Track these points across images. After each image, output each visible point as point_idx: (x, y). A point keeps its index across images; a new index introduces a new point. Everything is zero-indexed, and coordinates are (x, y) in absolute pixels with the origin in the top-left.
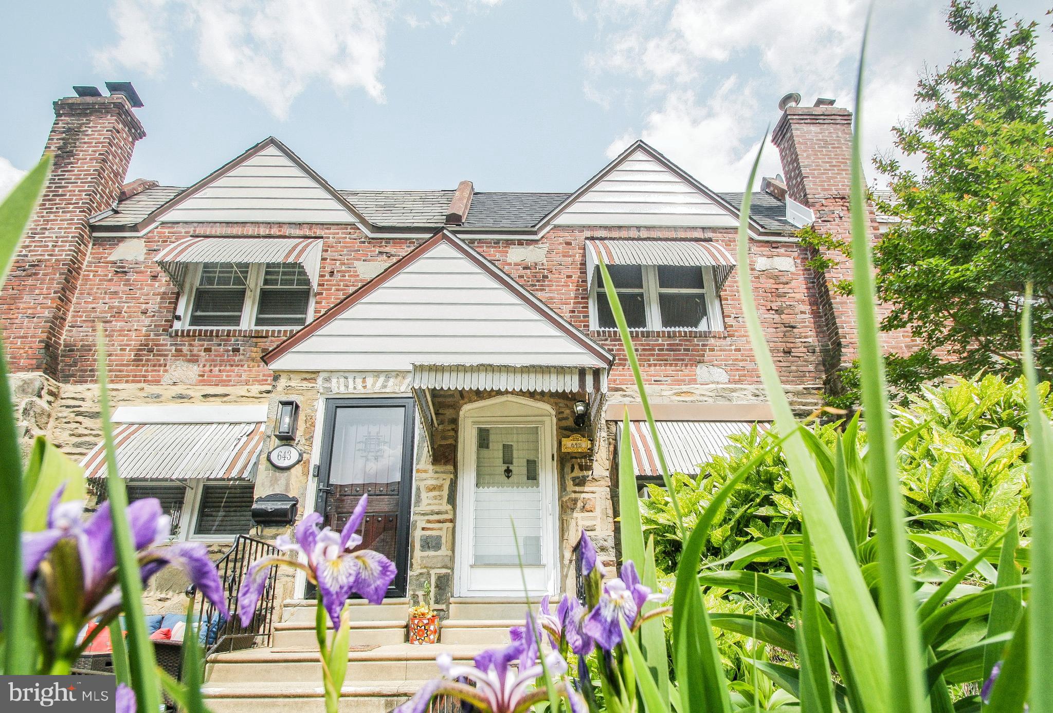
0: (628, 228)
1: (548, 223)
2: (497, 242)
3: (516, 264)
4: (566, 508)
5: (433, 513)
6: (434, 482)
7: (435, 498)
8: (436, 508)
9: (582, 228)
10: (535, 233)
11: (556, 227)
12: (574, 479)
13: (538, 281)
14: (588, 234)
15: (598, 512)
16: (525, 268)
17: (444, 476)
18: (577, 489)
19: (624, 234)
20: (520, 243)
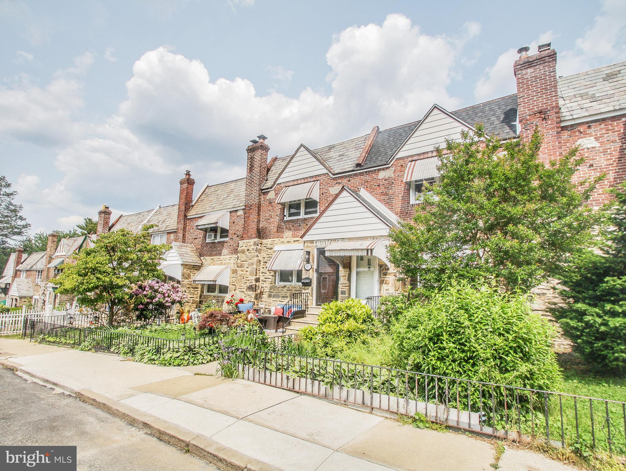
0: (427, 153)
1: (394, 158)
2: (375, 170)
3: (382, 179)
4: (382, 282)
5: (344, 284)
6: (344, 274)
7: (344, 279)
8: (344, 282)
9: (407, 157)
10: (388, 164)
11: (397, 159)
12: (383, 273)
13: (390, 185)
14: (410, 159)
15: (390, 285)
16: (385, 180)
17: (346, 272)
18: (384, 276)
19: (426, 156)
20: (383, 169)
